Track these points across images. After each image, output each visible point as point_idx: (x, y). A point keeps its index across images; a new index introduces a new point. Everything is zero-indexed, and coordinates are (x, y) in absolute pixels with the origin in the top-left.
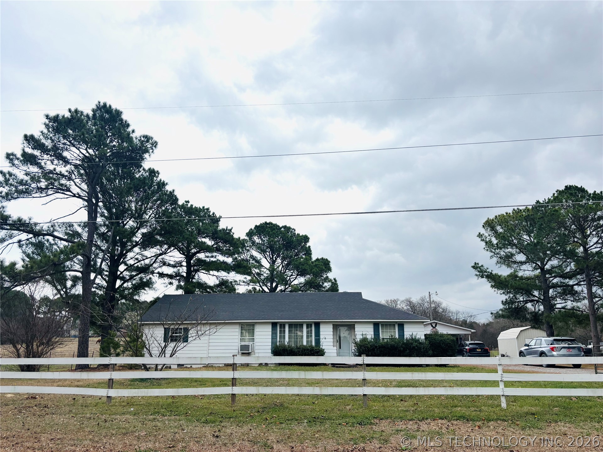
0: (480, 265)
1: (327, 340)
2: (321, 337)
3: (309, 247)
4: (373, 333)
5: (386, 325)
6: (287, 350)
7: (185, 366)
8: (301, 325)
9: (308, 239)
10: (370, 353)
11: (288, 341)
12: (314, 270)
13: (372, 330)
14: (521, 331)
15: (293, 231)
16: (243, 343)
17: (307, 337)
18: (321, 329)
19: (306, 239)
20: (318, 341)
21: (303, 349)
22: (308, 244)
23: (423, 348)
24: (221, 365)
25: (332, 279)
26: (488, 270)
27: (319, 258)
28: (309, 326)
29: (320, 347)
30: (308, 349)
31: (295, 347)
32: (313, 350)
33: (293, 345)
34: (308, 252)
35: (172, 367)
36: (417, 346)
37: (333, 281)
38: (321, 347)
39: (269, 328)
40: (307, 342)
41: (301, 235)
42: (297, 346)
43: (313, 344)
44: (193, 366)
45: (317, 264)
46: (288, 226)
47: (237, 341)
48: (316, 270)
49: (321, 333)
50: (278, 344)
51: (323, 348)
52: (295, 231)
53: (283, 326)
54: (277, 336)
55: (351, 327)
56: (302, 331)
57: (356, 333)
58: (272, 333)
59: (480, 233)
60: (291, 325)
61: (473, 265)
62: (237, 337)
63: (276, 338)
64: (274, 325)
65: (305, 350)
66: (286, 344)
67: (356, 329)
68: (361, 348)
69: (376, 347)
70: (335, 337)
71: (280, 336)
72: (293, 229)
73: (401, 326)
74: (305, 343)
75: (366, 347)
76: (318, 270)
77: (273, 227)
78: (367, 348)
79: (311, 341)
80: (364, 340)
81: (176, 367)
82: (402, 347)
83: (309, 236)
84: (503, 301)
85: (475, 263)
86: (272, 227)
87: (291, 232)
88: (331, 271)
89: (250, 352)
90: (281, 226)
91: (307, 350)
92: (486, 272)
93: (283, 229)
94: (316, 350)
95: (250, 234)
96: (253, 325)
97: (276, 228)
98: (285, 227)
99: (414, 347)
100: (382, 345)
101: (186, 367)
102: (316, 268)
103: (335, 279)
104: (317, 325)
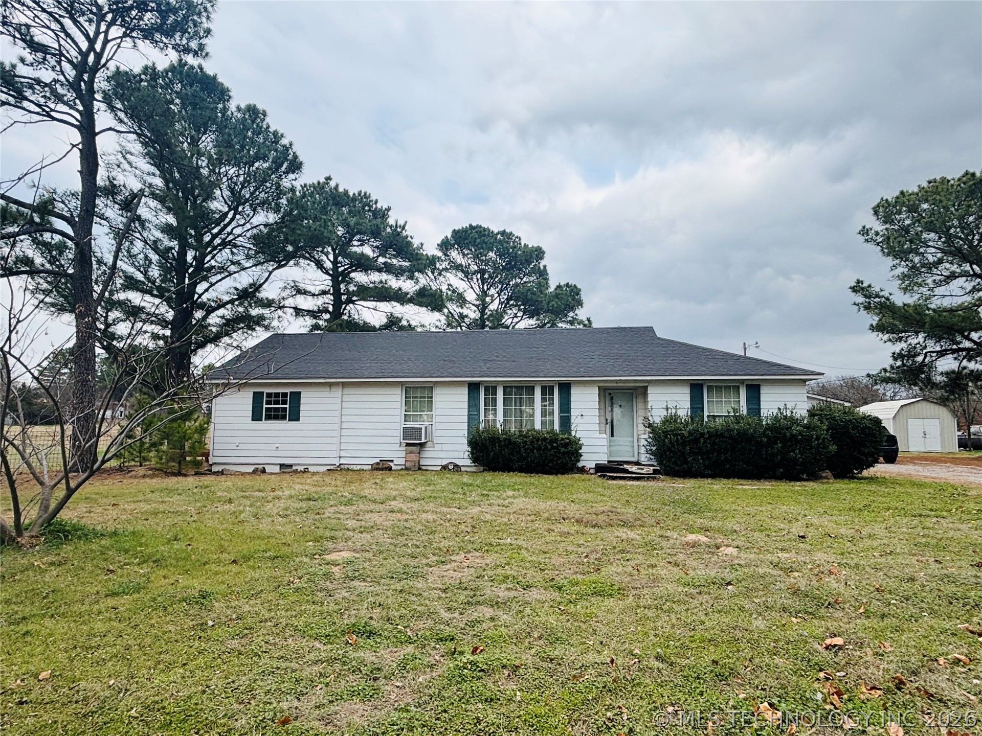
0: (865, 285)
1: (585, 419)
2: (574, 413)
3: (545, 267)
4: (688, 405)
5: (719, 388)
6: (498, 438)
7: (294, 468)
8: (530, 389)
9: (544, 253)
10: (688, 448)
11: (502, 421)
12: (553, 303)
13: (688, 398)
14: (902, 406)
15: (517, 240)
16: (410, 425)
17: (544, 414)
18: (573, 398)
19: (539, 253)
20: (566, 422)
21: (534, 438)
22: (543, 263)
23: (818, 439)
24: (365, 467)
25: (584, 319)
26: (882, 294)
27: (562, 284)
28: (547, 390)
29: (570, 434)
30: (545, 439)
31: (517, 433)
32: (557, 439)
33: (513, 430)
34: (543, 274)
35: (269, 469)
36: (800, 434)
37: (586, 322)
38: (573, 433)
39: (462, 395)
40: (543, 423)
41: (530, 246)
42: (520, 431)
43: (557, 427)
44: (311, 469)
45: (559, 294)
46: (508, 231)
47: (397, 419)
48: (557, 302)
49: (573, 405)
50: (481, 426)
51: (578, 436)
52: (520, 239)
53: (491, 389)
54: (478, 411)
55: (638, 393)
56: (532, 402)
57: (650, 404)
58: (469, 406)
59: (864, 227)
60: (507, 389)
61: (853, 284)
62: (397, 412)
63: (478, 415)
64: (473, 388)
65: (538, 440)
66: (498, 426)
67: (650, 398)
68: (666, 437)
69: (702, 435)
70: (603, 414)
71: (485, 409)
72: (517, 237)
73: (754, 391)
74: (538, 426)
75: (679, 435)
76: (559, 303)
77: (483, 233)
78: (681, 438)
79: (552, 422)
80: (671, 420)
81: (277, 469)
82: (766, 436)
83: (544, 249)
84: (894, 353)
85: (858, 280)
86: (481, 232)
87: (514, 242)
88: (582, 307)
89: (423, 441)
90: (496, 231)
91: (542, 439)
92: (877, 296)
93: (499, 236)
94: (562, 439)
95: (445, 246)
96: (430, 388)
97: (488, 235)
98: (503, 233)
99: (793, 436)
100: (717, 431)
101: (296, 471)
102: (557, 300)
103: (589, 320)
104: (565, 388)
